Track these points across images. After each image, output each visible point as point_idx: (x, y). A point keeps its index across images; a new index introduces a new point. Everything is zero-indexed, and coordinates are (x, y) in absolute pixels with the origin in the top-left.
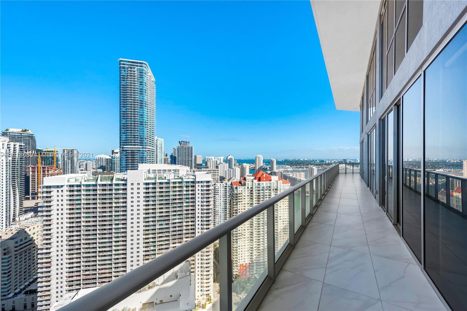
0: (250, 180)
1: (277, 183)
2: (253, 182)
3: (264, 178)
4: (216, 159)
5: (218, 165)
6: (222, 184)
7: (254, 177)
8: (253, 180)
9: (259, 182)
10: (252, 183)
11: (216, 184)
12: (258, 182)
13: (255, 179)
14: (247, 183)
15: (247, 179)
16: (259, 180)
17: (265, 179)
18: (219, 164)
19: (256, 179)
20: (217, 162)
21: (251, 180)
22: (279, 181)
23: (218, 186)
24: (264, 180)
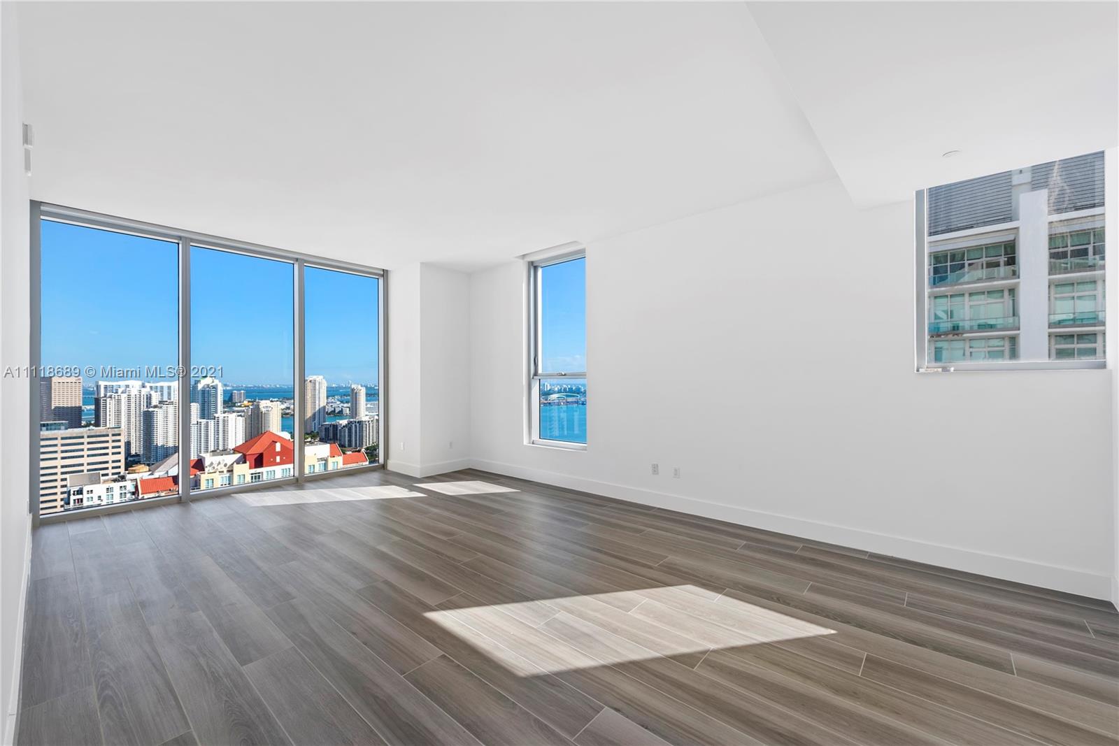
0: (222, 465)
1: (325, 464)
2: (231, 471)
3: (278, 454)
4: (145, 391)
5: (151, 409)
6: (116, 486)
7: (238, 455)
8: (232, 464)
9: (259, 470)
10: (228, 475)
11: (85, 489)
12: (254, 471)
13: (243, 460)
14: (204, 478)
15: (207, 463)
16: (259, 462)
17: (281, 459)
18: (155, 407)
19: (245, 462)
20: (149, 398)
21: (225, 465)
22: (331, 460)
23: (95, 495)
24: (278, 459)
